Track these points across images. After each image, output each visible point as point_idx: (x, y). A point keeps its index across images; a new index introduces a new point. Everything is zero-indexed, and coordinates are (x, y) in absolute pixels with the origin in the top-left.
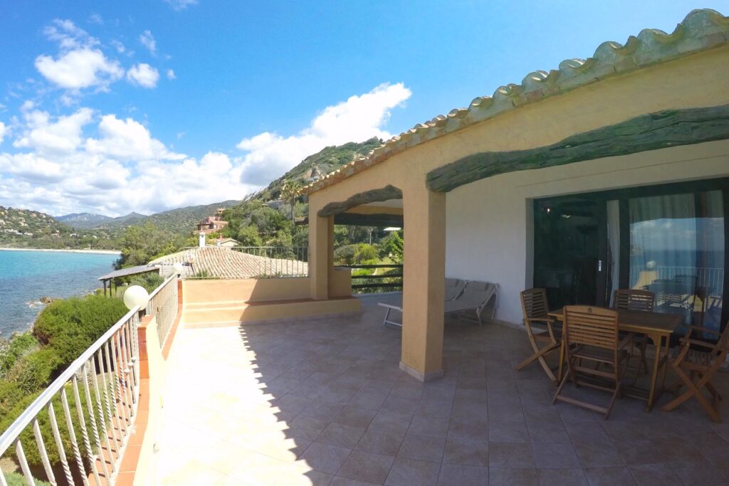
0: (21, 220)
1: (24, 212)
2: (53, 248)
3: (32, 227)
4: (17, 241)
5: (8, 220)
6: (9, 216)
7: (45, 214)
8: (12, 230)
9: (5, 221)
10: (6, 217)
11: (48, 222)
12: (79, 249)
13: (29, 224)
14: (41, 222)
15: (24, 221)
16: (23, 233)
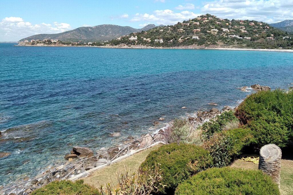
0: (242, 28)
1: (244, 22)
2: (268, 48)
3: (251, 32)
4: (238, 43)
5: (231, 28)
6: (232, 25)
7: (262, 23)
8: (234, 36)
9: (229, 29)
10: (230, 27)
11: (264, 28)
12: (291, 49)
13: (248, 31)
14: (258, 28)
15: (244, 29)
16: (243, 37)
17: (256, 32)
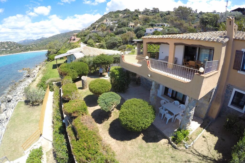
0: (5, 45)
1: (6, 42)
2: (18, 53)
3: (10, 47)
4: (5, 53)
6: (1, 45)
7: (13, 42)
8: (3, 49)
11: (14, 44)
12: (26, 51)
13: (8, 46)
14: (12, 45)
15: (6, 45)
16: (7, 49)
17: (11, 46)
